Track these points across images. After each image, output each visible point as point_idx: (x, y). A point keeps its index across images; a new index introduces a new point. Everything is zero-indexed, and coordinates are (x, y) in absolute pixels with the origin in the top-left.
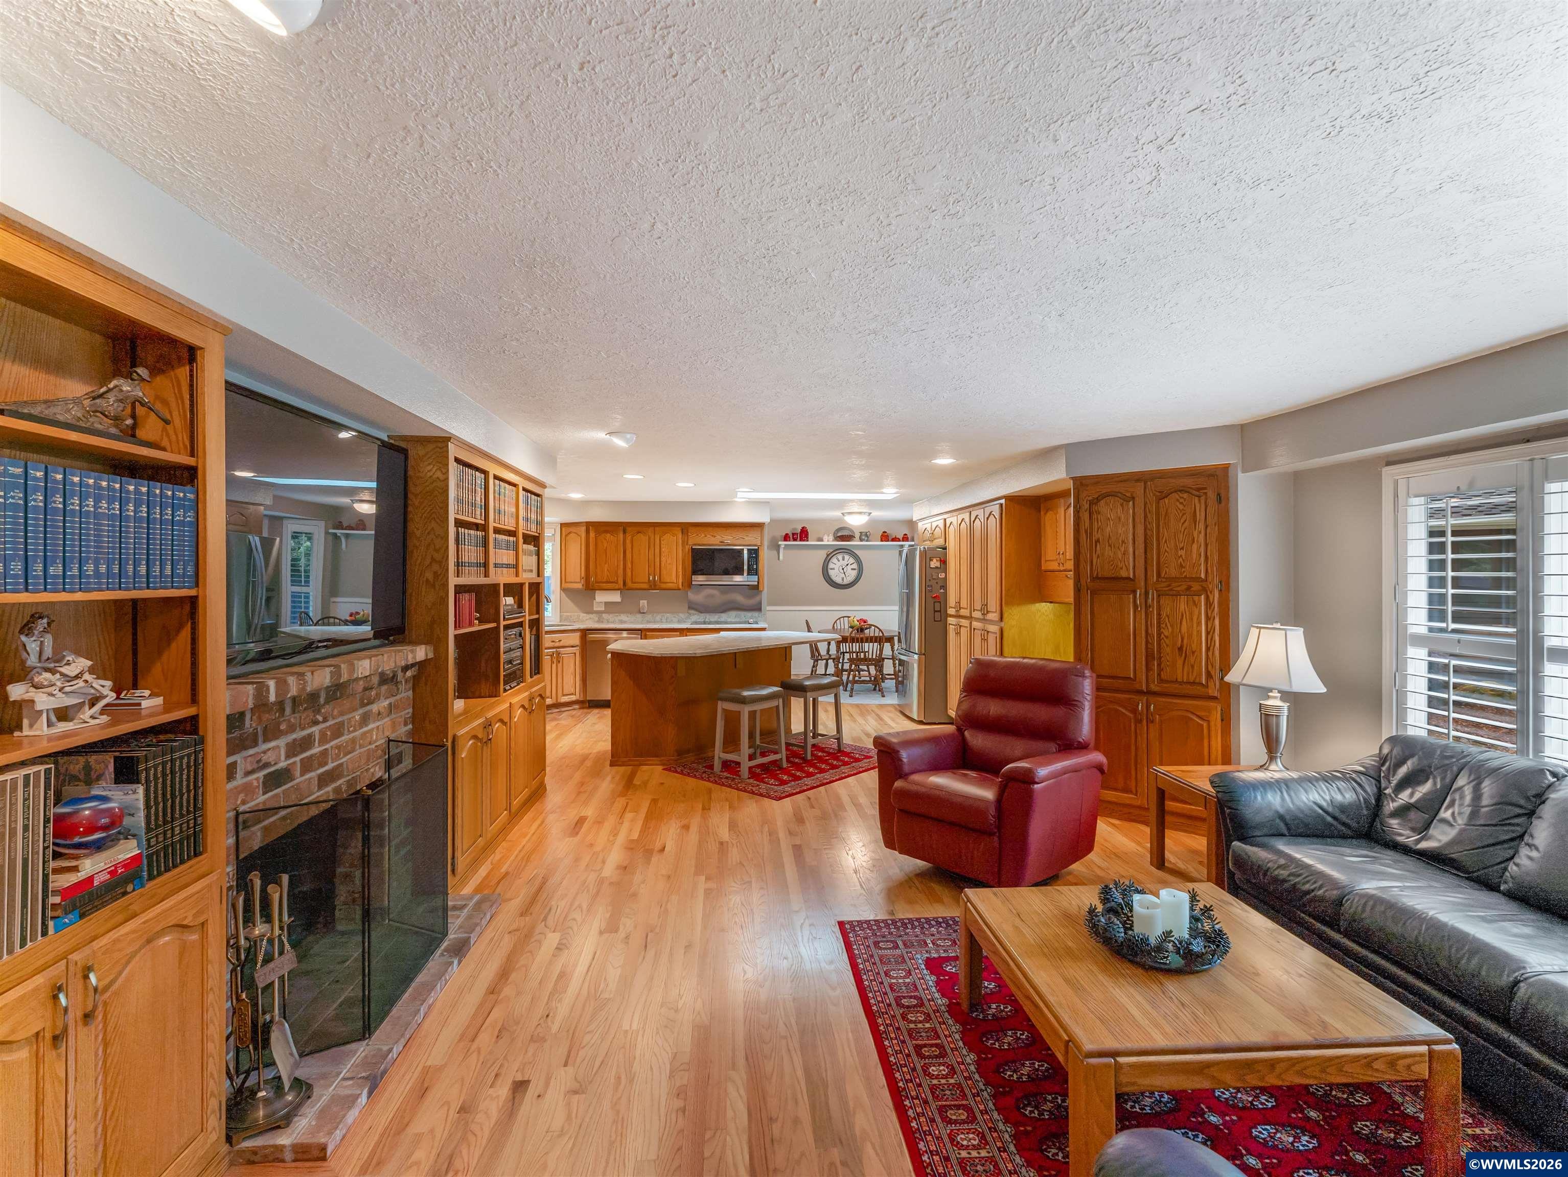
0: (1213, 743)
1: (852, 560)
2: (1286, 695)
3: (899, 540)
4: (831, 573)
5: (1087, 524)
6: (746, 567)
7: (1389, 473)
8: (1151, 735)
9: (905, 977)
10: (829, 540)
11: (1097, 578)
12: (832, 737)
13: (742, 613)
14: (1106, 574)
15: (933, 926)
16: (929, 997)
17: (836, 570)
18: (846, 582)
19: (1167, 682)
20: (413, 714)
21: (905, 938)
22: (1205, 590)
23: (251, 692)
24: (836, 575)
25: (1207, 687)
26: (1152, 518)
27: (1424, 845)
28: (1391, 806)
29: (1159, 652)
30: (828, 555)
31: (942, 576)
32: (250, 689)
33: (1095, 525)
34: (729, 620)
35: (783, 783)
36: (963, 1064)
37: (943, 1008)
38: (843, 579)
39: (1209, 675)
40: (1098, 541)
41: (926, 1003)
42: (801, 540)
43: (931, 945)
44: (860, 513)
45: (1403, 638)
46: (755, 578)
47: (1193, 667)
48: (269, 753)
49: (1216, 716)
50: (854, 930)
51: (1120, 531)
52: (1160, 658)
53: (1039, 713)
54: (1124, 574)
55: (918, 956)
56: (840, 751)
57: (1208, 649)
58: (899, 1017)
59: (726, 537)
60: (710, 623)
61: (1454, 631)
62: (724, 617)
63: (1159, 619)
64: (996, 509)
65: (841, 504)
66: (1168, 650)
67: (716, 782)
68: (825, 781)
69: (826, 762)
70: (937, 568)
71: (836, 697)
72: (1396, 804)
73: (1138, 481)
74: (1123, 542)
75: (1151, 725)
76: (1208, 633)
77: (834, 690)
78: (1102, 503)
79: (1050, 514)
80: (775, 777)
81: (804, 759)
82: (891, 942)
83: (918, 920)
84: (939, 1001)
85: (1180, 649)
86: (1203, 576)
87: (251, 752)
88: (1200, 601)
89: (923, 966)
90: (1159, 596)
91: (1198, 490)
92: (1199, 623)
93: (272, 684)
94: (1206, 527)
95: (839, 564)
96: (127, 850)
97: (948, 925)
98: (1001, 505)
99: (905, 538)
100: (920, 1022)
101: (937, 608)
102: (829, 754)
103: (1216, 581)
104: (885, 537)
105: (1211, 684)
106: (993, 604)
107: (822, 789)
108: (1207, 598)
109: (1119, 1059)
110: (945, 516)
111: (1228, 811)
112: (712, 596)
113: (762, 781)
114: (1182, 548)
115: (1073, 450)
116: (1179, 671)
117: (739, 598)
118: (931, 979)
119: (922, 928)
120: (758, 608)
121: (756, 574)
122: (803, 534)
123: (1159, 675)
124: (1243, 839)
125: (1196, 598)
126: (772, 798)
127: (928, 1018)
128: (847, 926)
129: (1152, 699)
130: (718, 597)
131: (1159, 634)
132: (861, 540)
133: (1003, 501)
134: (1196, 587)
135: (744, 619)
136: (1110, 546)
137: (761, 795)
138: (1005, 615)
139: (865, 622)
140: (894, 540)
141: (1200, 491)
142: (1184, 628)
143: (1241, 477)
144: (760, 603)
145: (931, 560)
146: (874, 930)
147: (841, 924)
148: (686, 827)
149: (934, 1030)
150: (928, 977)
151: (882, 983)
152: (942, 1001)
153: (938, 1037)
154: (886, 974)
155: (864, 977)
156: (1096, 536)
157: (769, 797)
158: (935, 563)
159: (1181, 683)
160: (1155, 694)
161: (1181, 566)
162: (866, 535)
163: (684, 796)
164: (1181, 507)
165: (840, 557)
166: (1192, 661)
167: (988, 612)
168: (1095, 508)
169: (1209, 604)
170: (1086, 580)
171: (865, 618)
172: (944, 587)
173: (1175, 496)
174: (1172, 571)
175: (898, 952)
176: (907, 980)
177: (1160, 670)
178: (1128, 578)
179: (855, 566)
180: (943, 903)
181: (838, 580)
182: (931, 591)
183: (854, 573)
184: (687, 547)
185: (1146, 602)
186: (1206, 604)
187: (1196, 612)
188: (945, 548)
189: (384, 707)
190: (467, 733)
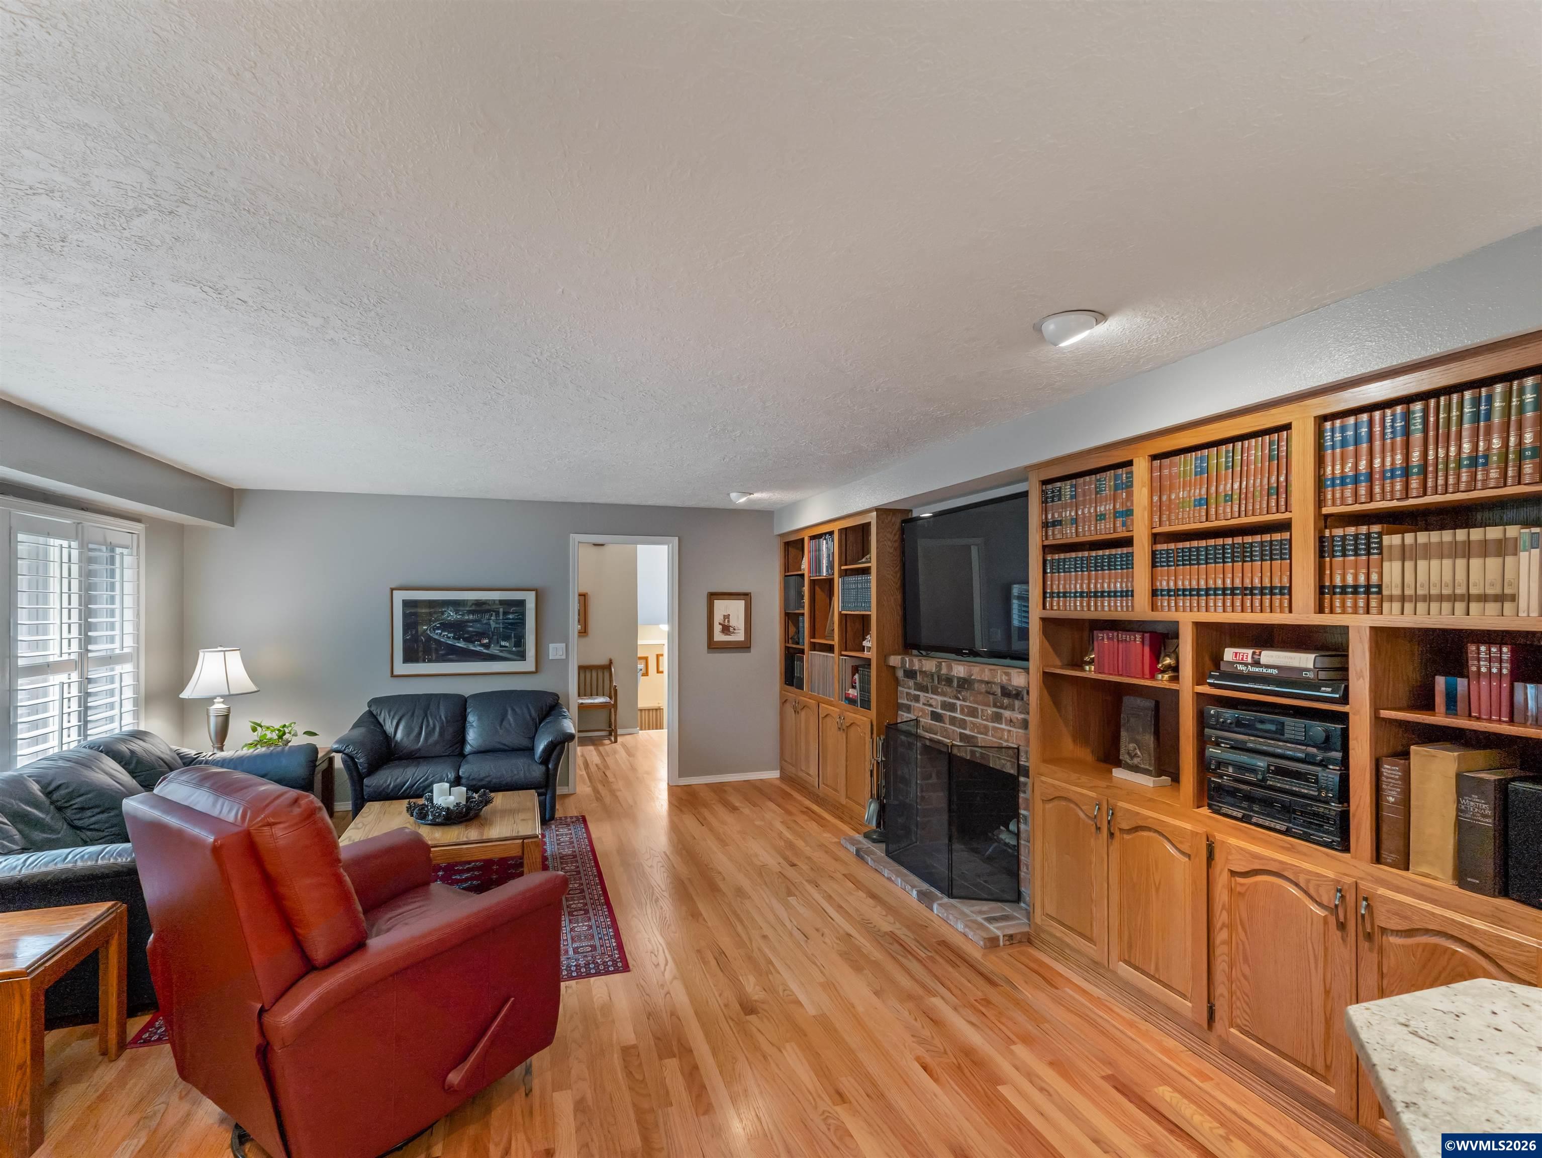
48: (933, 701)
87: (926, 695)
128: (620, 969)
189: (1017, 718)
190: (1053, 786)
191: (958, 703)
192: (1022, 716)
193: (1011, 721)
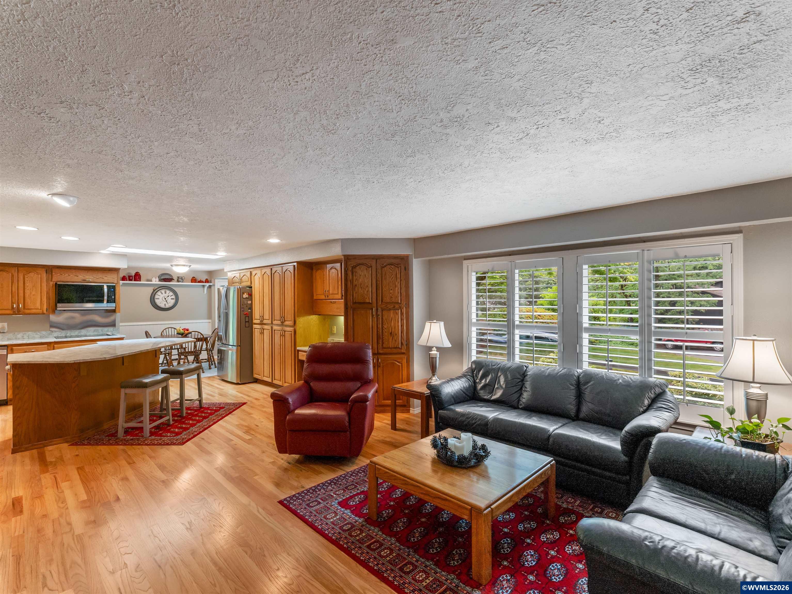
0: (403, 372)
1: (171, 294)
2: (438, 349)
3: (202, 282)
4: (157, 301)
5: (351, 278)
6: (106, 298)
7: (465, 263)
8: (379, 372)
9: (335, 516)
10: (155, 281)
11: (356, 303)
12: (196, 400)
13: (100, 329)
14: (360, 301)
15: (328, 486)
16: (354, 521)
17: (161, 299)
18: (167, 306)
19: (385, 348)
21: (320, 497)
22: (401, 308)
24: (160, 302)
25: (401, 349)
26: (379, 276)
27: (493, 398)
28: (479, 387)
29: (382, 335)
30: (154, 290)
31: (249, 302)
33: (355, 278)
34: (88, 334)
35: (177, 434)
36: (392, 544)
37: (364, 523)
38: (165, 305)
39: (402, 343)
40: (356, 285)
41: (355, 524)
42: (135, 281)
43: (335, 496)
44: (184, 265)
45: (470, 323)
46: (113, 305)
47: (396, 341)
49: (405, 361)
50: (291, 503)
51: (366, 281)
52: (383, 338)
53: (348, 368)
54: (367, 301)
55: (333, 503)
56: (201, 407)
57: (401, 332)
58: (348, 537)
59: (87, 277)
60: (71, 337)
61: (489, 320)
62: (84, 332)
63: (382, 321)
64: (291, 268)
65: (169, 259)
66: (386, 334)
67: (125, 445)
68: (206, 427)
69: (196, 415)
70: (247, 298)
71: (199, 376)
72: (481, 385)
73: (373, 259)
74: (367, 286)
75: (379, 369)
76: (401, 326)
77: (197, 372)
78: (358, 268)
79: (319, 271)
80: (169, 431)
81: (183, 418)
82: (315, 501)
83: (318, 485)
84: (360, 521)
85: (391, 333)
86: (400, 302)
88: (398, 312)
89: (339, 507)
90: (382, 310)
91: (398, 264)
92: (398, 322)
94: (401, 281)
95: (162, 296)
97: (335, 484)
98: (294, 266)
99: (207, 281)
100: (359, 534)
101: (247, 320)
102: (196, 411)
103: (404, 303)
104: (194, 280)
105: (403, 348)
106: (289, 315)
107: (206, 431)
108: (401, 311)
109: (492, 507)
110: (251, 270)
111: (436, 398)
112: (73, 318)
113: (161, 435)
114: (391, 290)
115: (345, 242)
116: (391, 343)
117: (98, 318)
118: (348, 512)
119: (324, 489)
120: (113, 325)
121: (115, 302)
122: (137, 277)
123: (382, 345)
124: (442, 409)
125: (397, 311)
126: (178, 445)
127: (362, 531)
128: (285, 502)
129: (380, 356)
130: (78, 318)
131: (382, 327)
132: (178, 281)
133: (295, 264)
134: (397, 306)
135: (101, 333)
136: (361, 288)
137: (168, 444)
138: (297, 322)
139: (187, 330)
140: (199, 282)
141: (397, 265)
142: (392, 324)
143: (414, 260)
144: (115, 321)
145: (243, 293)
146: (301, 499)
147: (281, 502)
148: (125, 479)
149: (368, 535)
150: (346, 512)
151: (327, 524)
152: (361, 520)
153: (373, 538)
154: (325, 517)
155: (316, 524)
156: (355, 283)
157: (174, 444)
158: (245, 296)
159: (391, 348)
160: (380, 354)
161: (391, 297)
162: (182, 279)
163: (105, 459)
164: (391, 271)
165: (163, 291)
166: (395, 338)
167: (285, 321)
168: (354, 270)
169: (402, 314)
170: (350, 304)
171: (187, 328)
172: (251, 308)
173: (388, 266)
174: (387, 299)
175: (322, 505)
176: (338, 517)
177: (383, 343)
178: (369, 303)
179: (173, 297)
180: (323, 473)
181: (162, 306)
182: (243, 311)
183: (173, 301)
184: (51, 283)
185: (377, 314)
186: (401, 314)
187: (397, 317)
188: (251, 287)
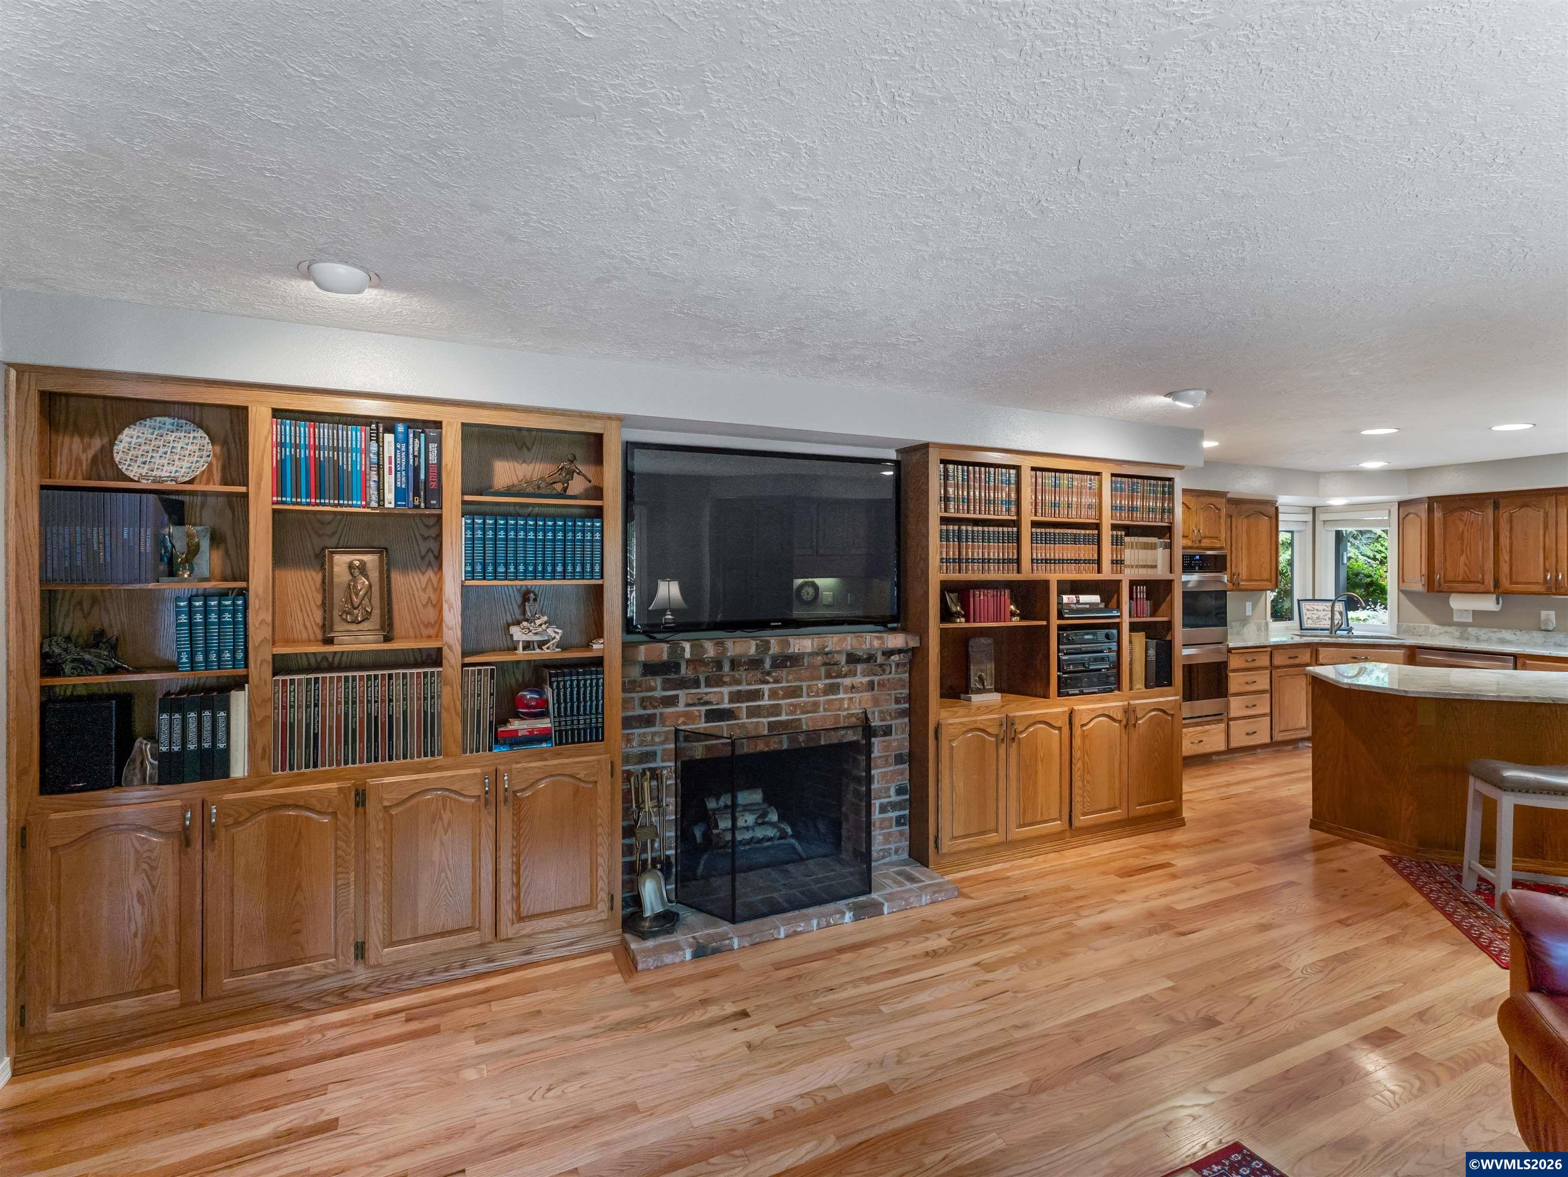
20: (910, 694)
23: (665, 649)
32: (665, 647)
48: (711, 695)
87: (693, 691)
93: (687, 646)
96: (545, 723)
189: (862, 683)
190: (961, 723)
191: (766, 687)
192: (867, 679)
193: (853, 687)
